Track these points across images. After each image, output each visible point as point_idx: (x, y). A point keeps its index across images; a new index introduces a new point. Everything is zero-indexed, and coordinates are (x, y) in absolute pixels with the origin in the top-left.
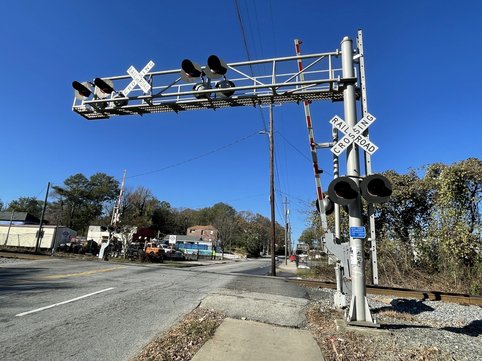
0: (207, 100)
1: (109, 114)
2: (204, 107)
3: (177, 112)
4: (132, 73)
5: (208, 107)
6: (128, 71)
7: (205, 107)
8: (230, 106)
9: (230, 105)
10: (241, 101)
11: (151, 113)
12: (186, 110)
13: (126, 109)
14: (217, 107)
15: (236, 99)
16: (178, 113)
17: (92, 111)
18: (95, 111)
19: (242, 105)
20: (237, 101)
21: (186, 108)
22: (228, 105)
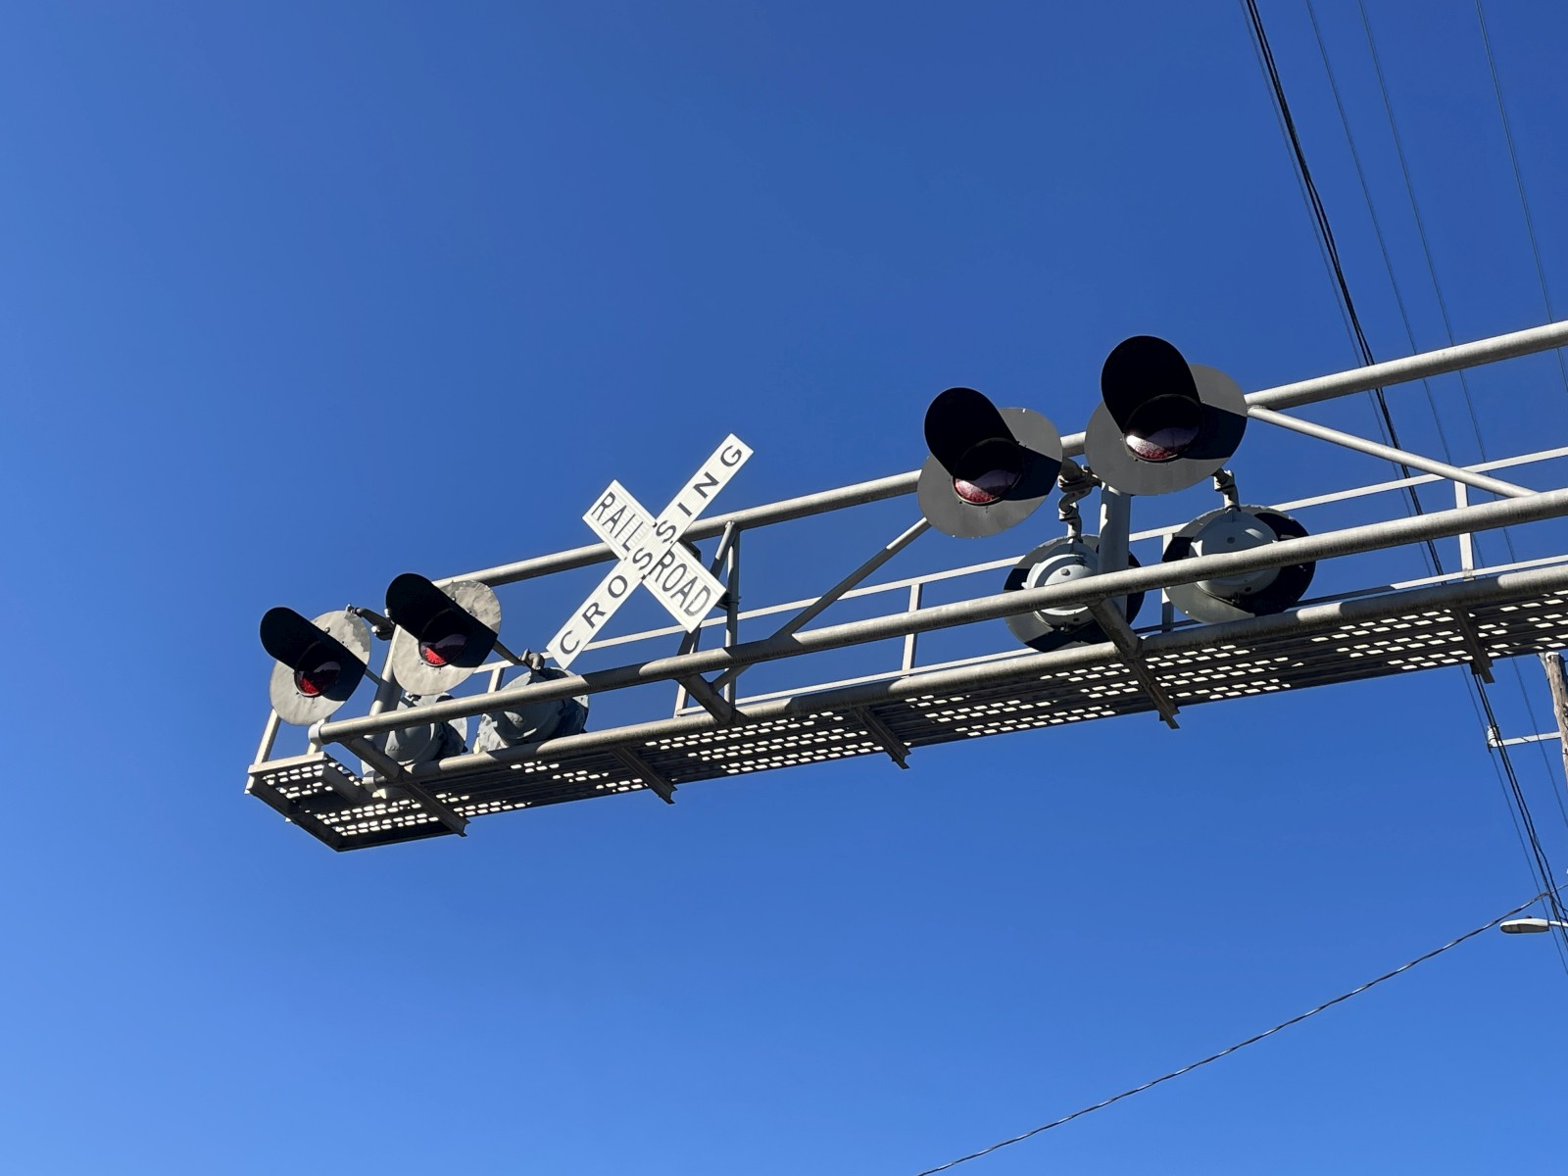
0: (1109, 647)
1: (461, 803)
2: (1086, 702)
3: (898, 757)
4: (611, 524)
5: (1123, 705)
6: (589, 518)
7: (1096, 702)
8: (1283, 680)
9: (1286, 674)
10: (1372, 638)
11: (725, 774)
12: (964, 736)
13: (570, 758)
14: (1185, 702)
15: (1328, 625)
16: (907, 760)
17: (362, 787)
18: (378, 785)
19: (1375, 667)
20: (1341, 643)
21: (961, 723)
22: (1266, 676)
